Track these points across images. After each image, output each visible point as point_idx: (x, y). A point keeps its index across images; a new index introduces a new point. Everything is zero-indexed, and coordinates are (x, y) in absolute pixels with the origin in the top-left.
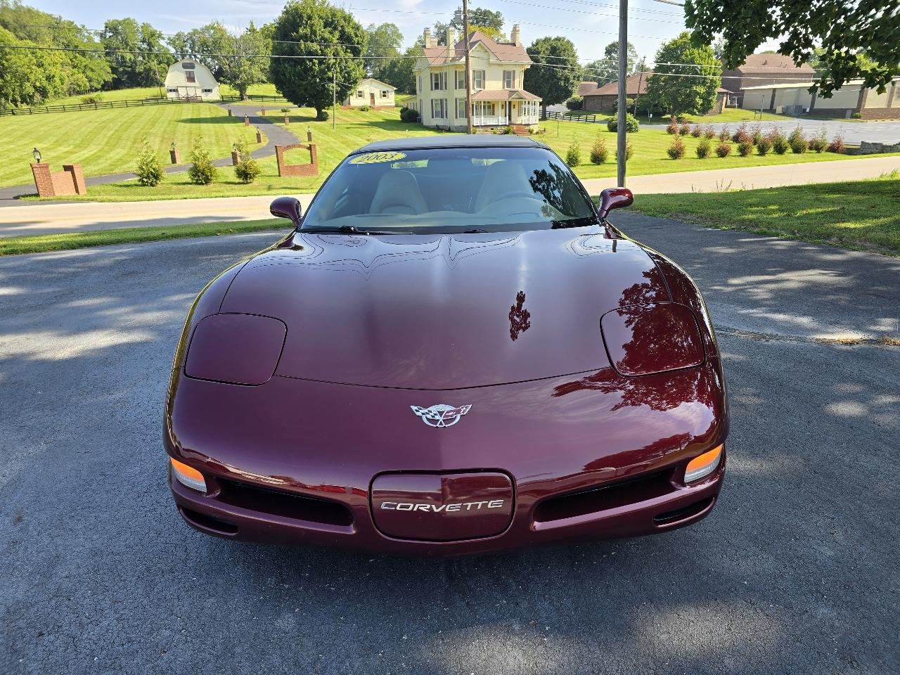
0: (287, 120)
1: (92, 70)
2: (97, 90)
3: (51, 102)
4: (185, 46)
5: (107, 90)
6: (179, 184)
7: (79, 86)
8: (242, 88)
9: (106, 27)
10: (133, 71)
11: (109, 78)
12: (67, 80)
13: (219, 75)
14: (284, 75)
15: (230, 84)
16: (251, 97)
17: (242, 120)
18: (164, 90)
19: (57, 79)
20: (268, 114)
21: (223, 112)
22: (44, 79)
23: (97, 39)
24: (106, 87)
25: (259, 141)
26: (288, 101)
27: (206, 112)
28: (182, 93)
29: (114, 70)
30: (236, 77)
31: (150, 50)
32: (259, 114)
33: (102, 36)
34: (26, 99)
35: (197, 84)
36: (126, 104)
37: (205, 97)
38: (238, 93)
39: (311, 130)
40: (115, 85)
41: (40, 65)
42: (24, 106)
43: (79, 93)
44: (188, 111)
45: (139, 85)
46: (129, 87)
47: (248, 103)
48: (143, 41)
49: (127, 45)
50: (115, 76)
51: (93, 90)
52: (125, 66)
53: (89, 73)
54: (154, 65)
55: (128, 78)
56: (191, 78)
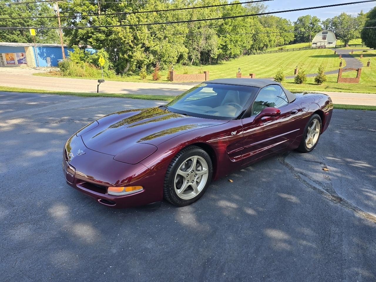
0: (362, 56)
1: (287, 37)
2: (287, 44)
3: (269, 49)
4: (329, 24)
5: (290, 44)
6: (289, 83)
7: (280, 43)
8: (346, 41)
9: (298, 20)
10: (303, 36)
11: (292, 39)
12: (276, 41)
13: (337, 36)
14: (368, 34)
15: (342, 39)
16: (350, 45)
17: (338, 56)
18: (311, 43)
19: (273, 42)
20: (354, 53)
21: (332, 52)
22: (268, 41)
23: (293, 25)
24: (291, 43)
25: (340, 66)
26: (367, 47)
27: (324, 52)
28: (319, 44)
29: (296, 36)
30: (345, 36)
31: (313, 27)
32: (350, 53)
33: (295, 23)
34: (261, 49)
35: (326, 40)
36: (293, 50)
37: (327, 46)
38: (343, 44)
39: (371, 61)
40: (295, 42)
41: (268, 36)
42: (259, 51)
43: (280, 46)
44: (317, 52)
45: (304, 42)
46: (299, 43)
47: (348, 48)
48: (311, 24)
49: (304, 26)
50: (295, 39)
51: (285, 44)
52: (301, 34)
53: (286, 38)
54: (312, 33)
55: (300, 39)
56: (324, 38)
